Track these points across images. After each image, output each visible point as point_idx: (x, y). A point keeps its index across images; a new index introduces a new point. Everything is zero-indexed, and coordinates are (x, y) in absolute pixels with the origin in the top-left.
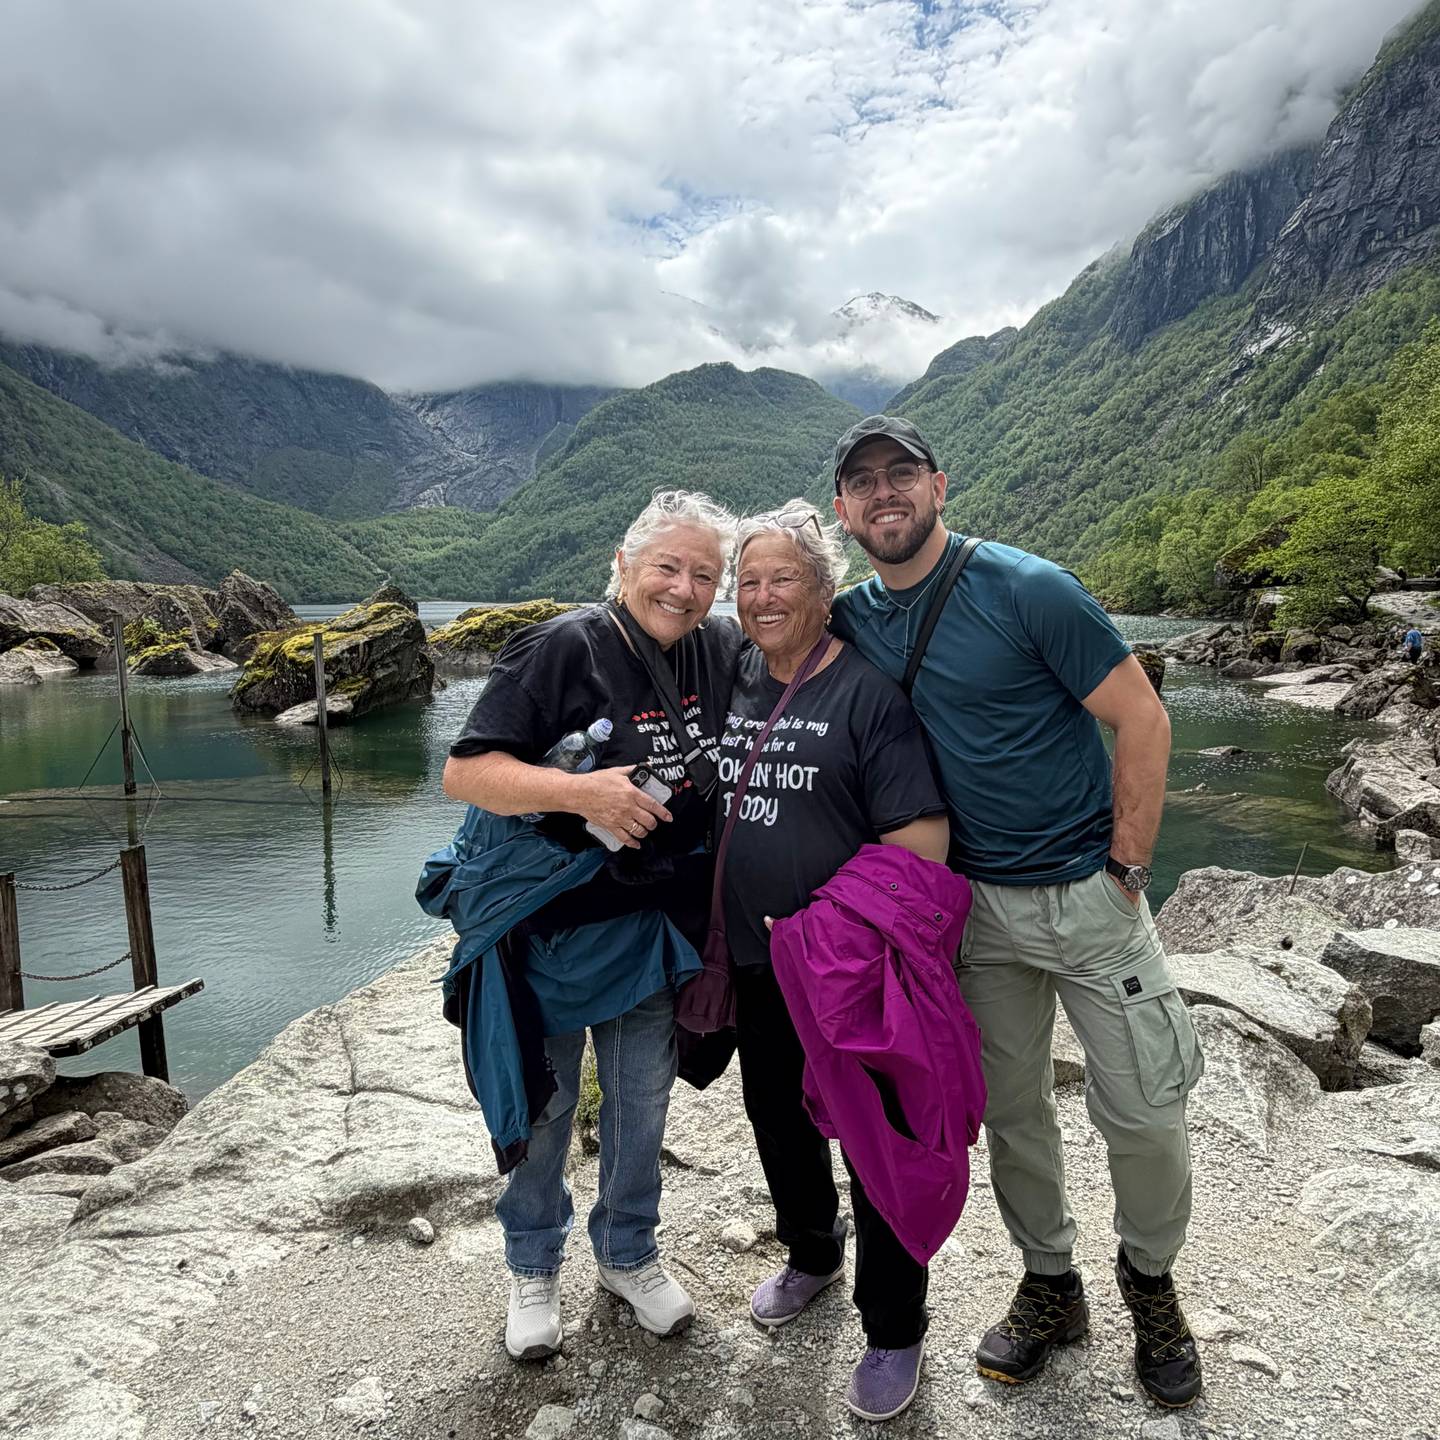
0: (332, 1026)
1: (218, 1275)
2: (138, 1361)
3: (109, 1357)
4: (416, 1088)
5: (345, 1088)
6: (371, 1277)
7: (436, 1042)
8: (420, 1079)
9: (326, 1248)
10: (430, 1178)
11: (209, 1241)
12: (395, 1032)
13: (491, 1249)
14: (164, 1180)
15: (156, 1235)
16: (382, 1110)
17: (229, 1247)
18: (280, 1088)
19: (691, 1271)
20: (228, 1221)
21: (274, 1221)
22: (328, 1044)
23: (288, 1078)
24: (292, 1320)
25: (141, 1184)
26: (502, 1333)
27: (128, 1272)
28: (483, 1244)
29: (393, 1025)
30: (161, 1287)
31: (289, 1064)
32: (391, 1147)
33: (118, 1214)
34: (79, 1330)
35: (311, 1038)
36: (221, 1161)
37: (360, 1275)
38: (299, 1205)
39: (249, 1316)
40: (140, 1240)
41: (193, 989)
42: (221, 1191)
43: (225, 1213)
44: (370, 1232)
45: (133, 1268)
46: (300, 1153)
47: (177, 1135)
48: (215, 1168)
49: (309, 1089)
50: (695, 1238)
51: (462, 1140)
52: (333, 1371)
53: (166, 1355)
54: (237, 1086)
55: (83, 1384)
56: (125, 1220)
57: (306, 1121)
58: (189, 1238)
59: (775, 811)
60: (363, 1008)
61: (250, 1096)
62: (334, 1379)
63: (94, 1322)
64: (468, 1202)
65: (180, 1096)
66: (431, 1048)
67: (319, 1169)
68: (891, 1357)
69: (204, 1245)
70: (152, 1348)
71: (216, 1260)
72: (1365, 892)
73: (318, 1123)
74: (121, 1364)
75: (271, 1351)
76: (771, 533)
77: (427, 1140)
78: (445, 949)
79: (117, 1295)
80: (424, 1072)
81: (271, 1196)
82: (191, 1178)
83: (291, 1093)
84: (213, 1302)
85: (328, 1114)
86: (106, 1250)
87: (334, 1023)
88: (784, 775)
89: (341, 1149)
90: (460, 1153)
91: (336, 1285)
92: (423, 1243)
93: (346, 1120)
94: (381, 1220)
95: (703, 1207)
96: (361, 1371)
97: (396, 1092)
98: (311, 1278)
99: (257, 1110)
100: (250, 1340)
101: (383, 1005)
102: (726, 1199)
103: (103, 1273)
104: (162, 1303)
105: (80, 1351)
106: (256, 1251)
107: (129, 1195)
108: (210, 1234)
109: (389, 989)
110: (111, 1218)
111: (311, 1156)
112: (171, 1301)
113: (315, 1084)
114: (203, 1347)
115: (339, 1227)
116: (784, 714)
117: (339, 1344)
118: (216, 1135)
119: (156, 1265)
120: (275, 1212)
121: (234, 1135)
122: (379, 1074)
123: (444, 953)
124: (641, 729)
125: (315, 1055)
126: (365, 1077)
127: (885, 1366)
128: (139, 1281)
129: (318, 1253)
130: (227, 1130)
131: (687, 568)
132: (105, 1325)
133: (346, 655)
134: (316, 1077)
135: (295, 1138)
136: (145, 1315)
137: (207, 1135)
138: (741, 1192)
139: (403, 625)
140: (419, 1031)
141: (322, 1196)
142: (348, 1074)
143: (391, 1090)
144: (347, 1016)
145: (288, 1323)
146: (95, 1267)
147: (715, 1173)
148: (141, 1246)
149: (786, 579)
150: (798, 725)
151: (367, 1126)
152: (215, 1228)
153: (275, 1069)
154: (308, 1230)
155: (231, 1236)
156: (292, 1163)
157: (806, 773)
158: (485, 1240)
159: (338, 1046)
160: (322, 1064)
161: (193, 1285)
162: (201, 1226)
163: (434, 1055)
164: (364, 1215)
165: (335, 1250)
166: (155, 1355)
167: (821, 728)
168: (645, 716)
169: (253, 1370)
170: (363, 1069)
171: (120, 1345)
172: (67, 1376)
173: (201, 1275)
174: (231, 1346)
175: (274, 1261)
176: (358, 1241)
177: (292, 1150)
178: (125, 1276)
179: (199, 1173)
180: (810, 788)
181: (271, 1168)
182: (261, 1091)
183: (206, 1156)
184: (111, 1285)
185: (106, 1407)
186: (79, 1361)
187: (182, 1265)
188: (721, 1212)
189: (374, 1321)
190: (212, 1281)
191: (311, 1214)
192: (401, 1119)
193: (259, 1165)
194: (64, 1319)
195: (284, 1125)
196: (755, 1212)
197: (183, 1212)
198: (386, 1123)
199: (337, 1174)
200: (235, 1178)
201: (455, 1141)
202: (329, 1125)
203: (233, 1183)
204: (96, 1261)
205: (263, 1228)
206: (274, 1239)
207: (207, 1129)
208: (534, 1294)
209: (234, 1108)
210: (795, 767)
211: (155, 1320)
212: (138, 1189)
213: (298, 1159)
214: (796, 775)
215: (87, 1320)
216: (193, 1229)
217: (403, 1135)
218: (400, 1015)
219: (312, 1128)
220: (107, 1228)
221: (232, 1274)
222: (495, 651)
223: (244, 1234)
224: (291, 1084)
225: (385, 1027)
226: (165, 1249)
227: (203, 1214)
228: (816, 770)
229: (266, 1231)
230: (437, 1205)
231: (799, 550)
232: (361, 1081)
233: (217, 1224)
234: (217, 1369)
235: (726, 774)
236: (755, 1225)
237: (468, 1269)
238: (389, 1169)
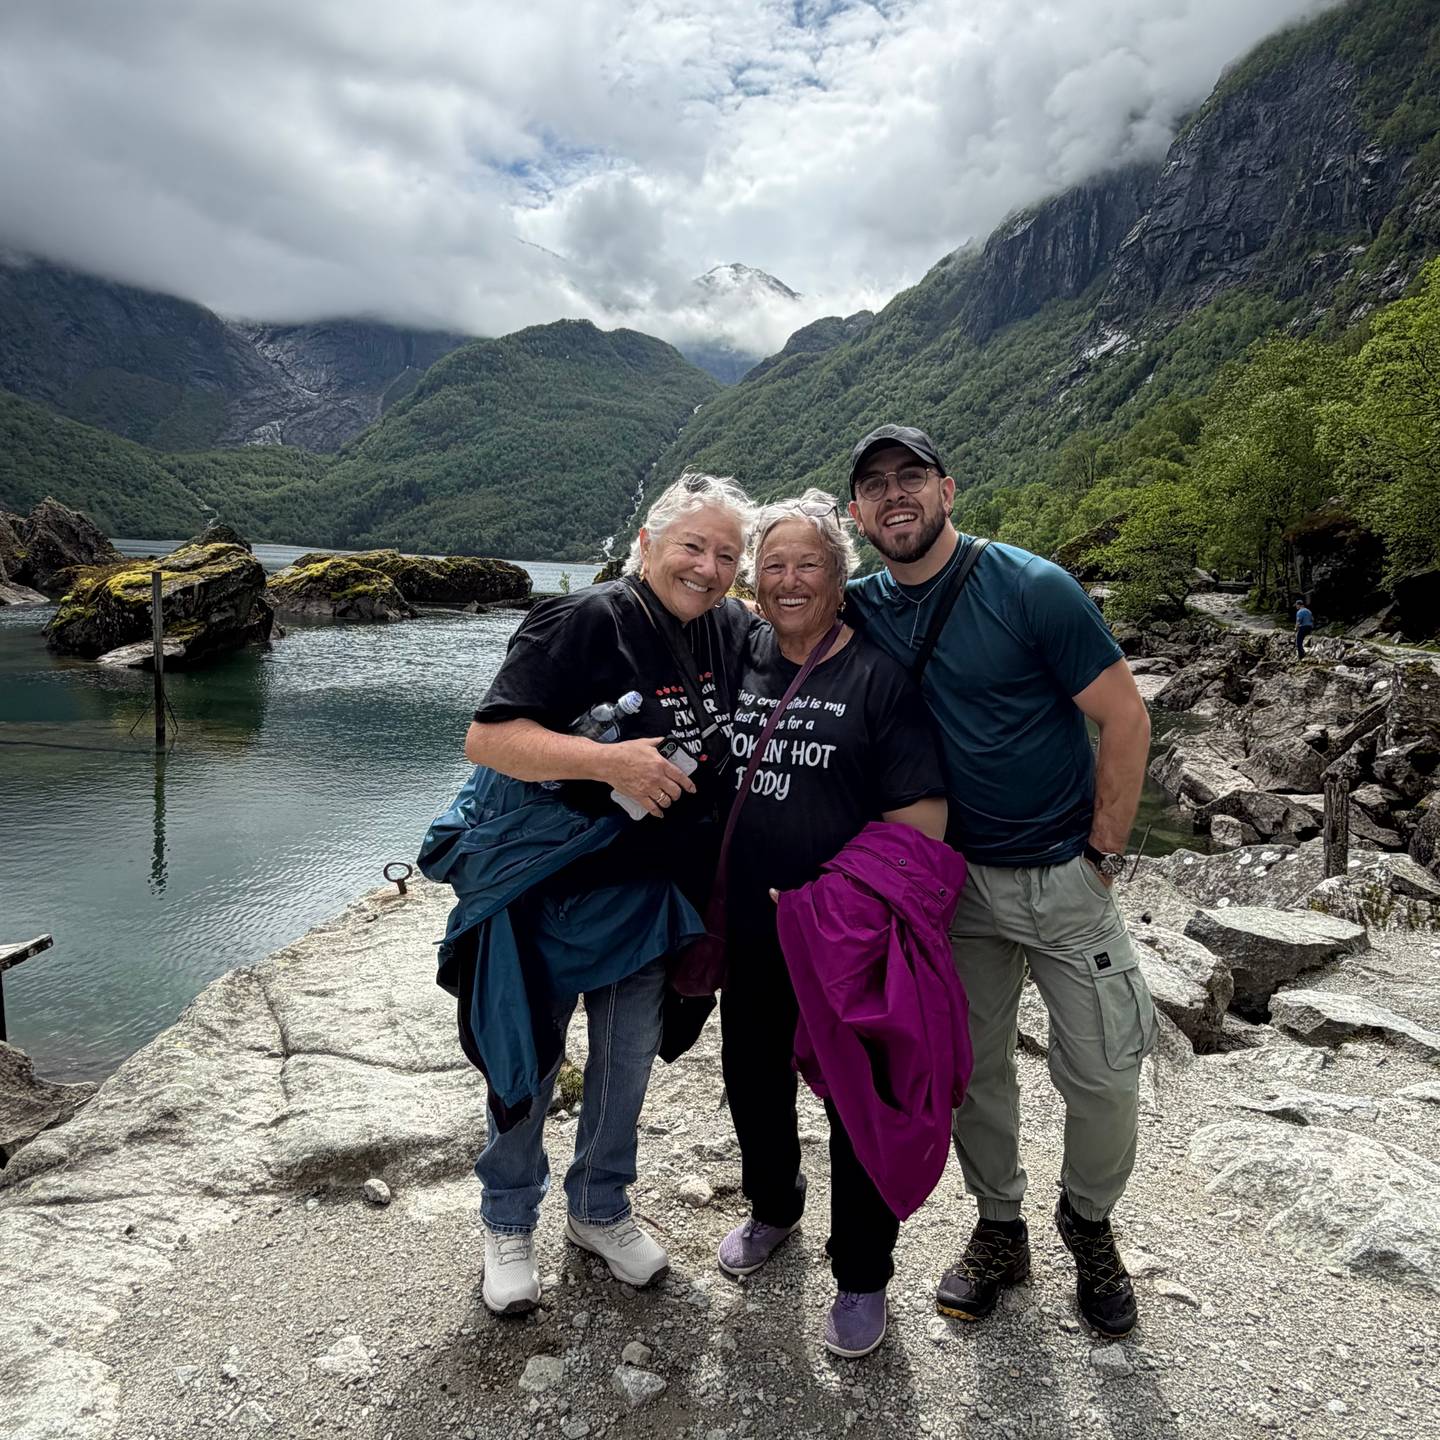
0: (254, 987)
1: (169, 1240)
2: (100, 1329)
3: (68, 1325)
4: (355, 1050)
5: (276, 1050)
6: (332, 1238)
7: (370, 1004)
8: (359, 1041)
9: (278, 1211)
10: (385, 1139)
11: (154, 1205)
12: (324, 994)
13: (452, 1209)
14: (97, 1145)
15: (96, 1201)
16: (323, 1073)
17: (177, 1212)
18: (209, 1050)
19: (656, 1225)
20: (172, 1186)
21: (221, 1184)
22: (251, 1005)
23: (215, 1040)
24: (257, 1282)
25: (74, 1149)
26: (479, 1288)
27: (73, 1239)
28: (444, 1203)
29: (321, 987)
30: (112, 1253)
31: (216, 1026)
32: (338, 1109)
33: (53, 1180)
34: (31, 1299)
35: (234, 999)
36: (156, 1125)
37: (320, 1237)
38: (246, 1168)
39: (210, 1280)
40: (80, 1207)
41: (41, 946)
42: (160, 1157)
43: (167, 1177)
44: (324, 1194)
45: (79, 1235)
46: (240, 1116)
47: (104, 1099)
48: (152, 1132)
49: (238, 1051)
50: (655, 1194)
51: (412, 1102)
52: (310, 1331)
53: (128, 1322)
54: (162, 1048)
55: (47, 1353)
56: (61, 1186)
57: (242, 1084)
58: (133, 1203)
59: (787, 786)
60: (286, 969)
61: (180, 1059)
62: (313, 1339)
63: (47, 1291)
64: (424, 1163)
65: (26, 1059)
66: (366, 1011)
67: (261, 1132)
68: (862, 1300)
69: (150, 1210)
70: (112, 1315)
71: (164, 1225)
72: (1201, 872)
73: (254, 1086)
74: (81, 1332)
75: (240, 1314)
76: (796, 520)
77: (376, 1102)
78: (364, 910)
79: (67, 1263)
80: (363, 1034)
81: (215, 1160)
82: (125, 1143)
83: (220, 1055)
84: (169, 1267)
85: (263, 1077)
86: (45, 1217)
87: (255, 984)
88: (801, 752)
89: (284, 1111)
90: (413, 1114)
91: (296, 1247)
92: (380, 1204)
93: (284, 1083)
94: (333, 1181)
95: (658, 1165)
96: (339, 1330)
97: (335, 1054)
98: (269, 1240)
99: (189, 1073)
100: (216, 1304)
101: (308, 966)
102: (679, 1157)
103: (47, 1241)
104: (116, 1269)
105: (37, 1319)
106: (205, 1216)
107: (62, 1160)
108: (155, 1199)
109: (310, 951)
110: (44, 1185)
111: (252, 1119)
112: (125, 1267)
113: (243, 1046)
114: (167, 1312)
115: (290, 1189)
116: (800, 694)
117: (311, 1305)
118: (149, 1099)
119: (102, 1230)
120: (221, 1176)
121: (169, 1097)
122: (315, 1036)
123: (365, 914)
124: (664, 703)
125: (240, 1016)
126: (298, 1039)
127: (858, 1308)
128: (87, 1247)
129: (271, 1216)
130: (160, 1093)
131: (712, 548)
132: (59, 1293)
133: (179, 596)
134: (244, 1039)
135: (233, 1101)
136: (99, 1282)
137: (138, 1098)
138: (692, 1149)
139: (243, 568)
140: (350, 993)
141: (270, 1159)
142: (278, 1036)
143: (329, 1052)
144: (270, 978)
145: (252, 1286)
146: (37, 1235)
147: (663, 1132)
148: (82, 1213)
149: (810, 565)
150: (815, 704)
151: (307, 1088)
152: (159, 1193)
153: (198, 1030)
154: (257, 1193)
155: (178, 1201)
156: (233, 1126)
157: (824, 751)
158: (444, 1199)
159: (263, 1007)
160: (248, 1026)
161: (146, 1250)
162: (145, 1191)
163: (371, 1017)
164: (317, 1177)
165: (289, 1213)
166: (116, 1322)
167: (839, 709)
168: (667, 691)
169: (224, 1334)
170: (296, 1031)
171: (78, 1312)
172: (29, 1345)
173: (151, 1240)
174: (195, 1311)
175: (226, 1225)
176: (312, 1203)
177: (233, 1113)
178: (70, 1243)
179: (134, 1137)
180: (825, 765)
181: (212, 1131)
182: (190, 1054)
183: (140, 1120)
184: (57, 1254)
185: (76, 1375)
186: (38, 1331)
187: (130, 1230)
188: (675, 1169)
189: (343, 1281)
190: (164, 1246)
191: (259, 1177)
192: (344, 1082)
193: (199, 1127)
194: (13, 1288)
195: (220, 1088)
196: (708, 1168)
197: (123, 1178)
198: (328, 1085)
199: (284, 1137)
200: (173, 1142)
201: (405, 1103)
202: (265, 1088)
203: (171, 1147)
204: (37, 1229)
205: (210, 1191)
206: (223, 1203)
207: (135, 1093)
208: (514, 1251)
209: (163, 1071)
210: (813, 745)
211: (111, 1287)
212: (71, 1154)
213: (238, 1122)
214: (814, 753)
215: (39, 1289)
216: (135, 1194)
217: (350, 1098)
218: (327, 977)
219: (249, 1091)
220: (42, 1194)
221: (183, 1240)
222: (338, 600)
223: (190, 1199)
224: (218, 1046)
225: (313, 988)
226: (109, 1215)
227: (144, 1179)
228: (833, 748)
229: (213, 1195)
230: (392, 1166)
231: (823, 538)
232: (293, 1043)
233: (161, 1189)
234: (187, 1333)
235: (739, 749)
236: (711, 1182)
237: (430, 1227)
238: (342, 1131)
